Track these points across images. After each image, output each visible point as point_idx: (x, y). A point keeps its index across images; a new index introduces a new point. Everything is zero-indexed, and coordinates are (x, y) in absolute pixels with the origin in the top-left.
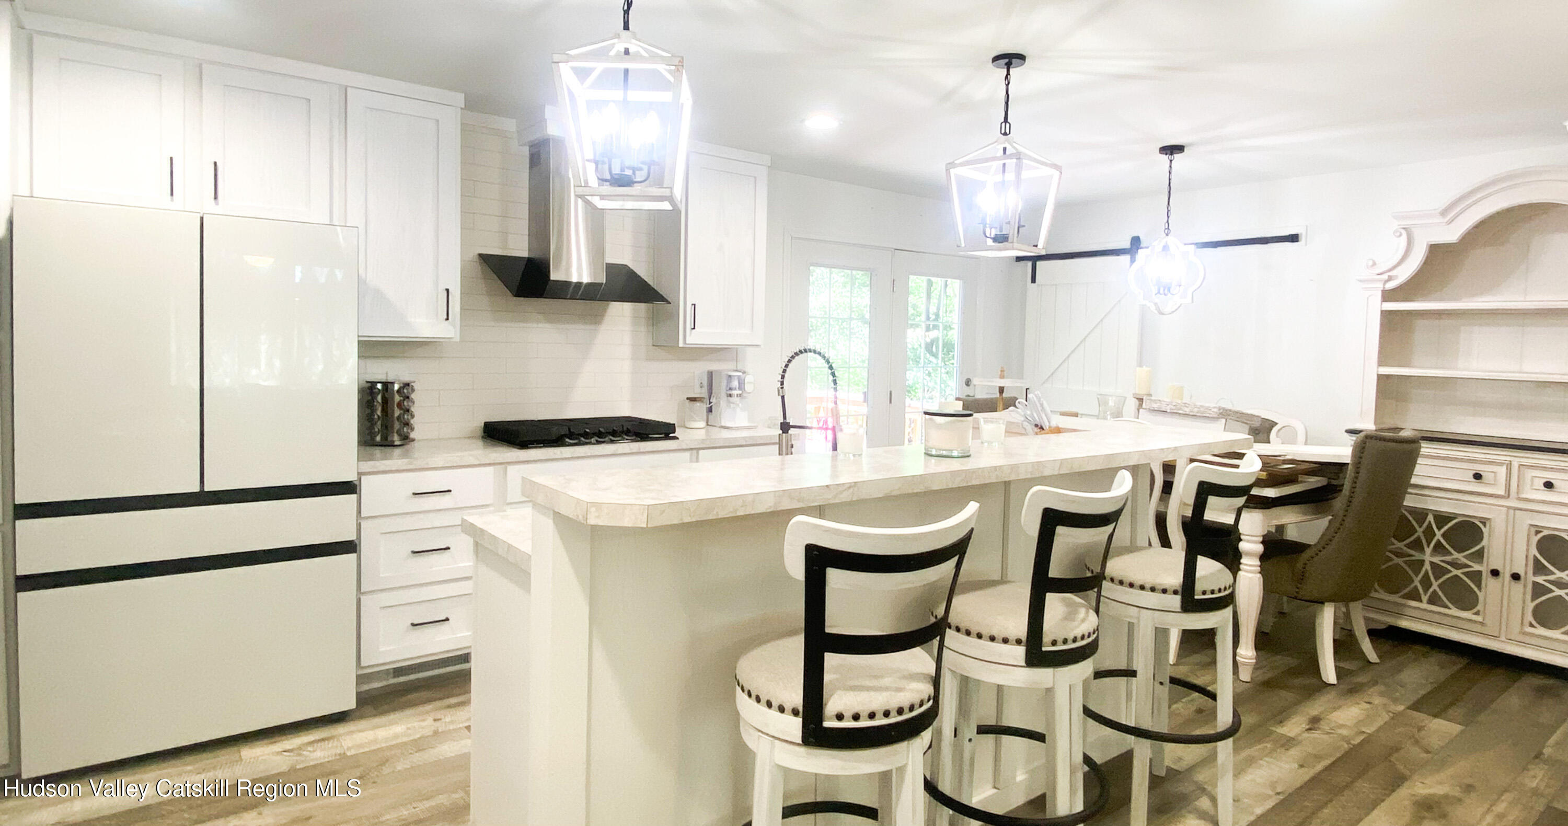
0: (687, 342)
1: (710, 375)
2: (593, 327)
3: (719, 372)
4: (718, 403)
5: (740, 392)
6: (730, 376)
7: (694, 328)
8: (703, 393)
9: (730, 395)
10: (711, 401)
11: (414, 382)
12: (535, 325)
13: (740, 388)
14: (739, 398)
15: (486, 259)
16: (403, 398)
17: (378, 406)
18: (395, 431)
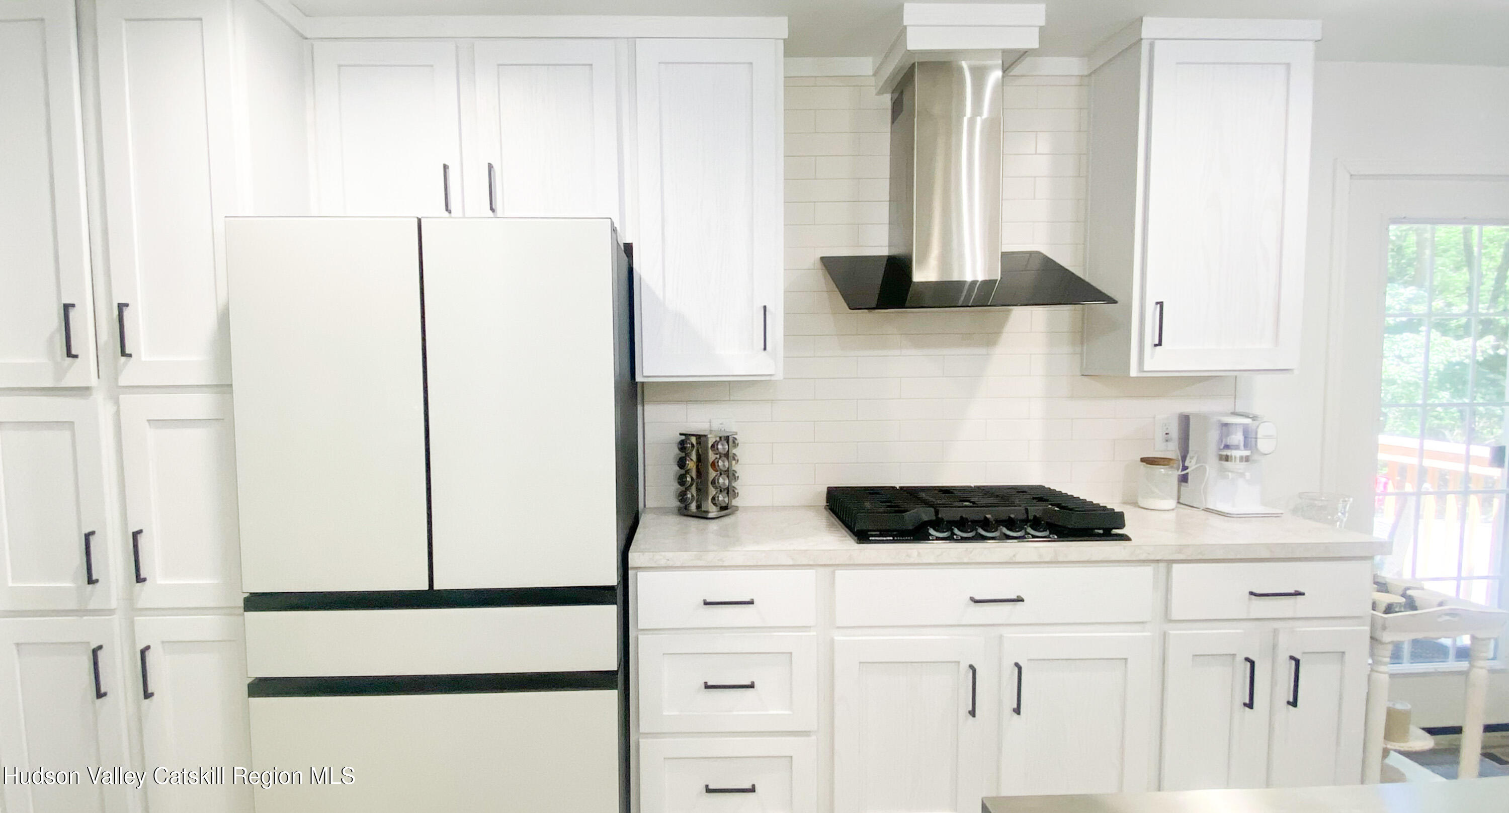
0: (1146, 369)
1: (1185, 421)
2: (982, 351)
3: (1204, 418)
4: (1201, 470)
5: (1247, 453)
6: (1226, 425)
7: (1160, 344)
8: (1171, 451)
9: (1227, 458)
10: (1186, 464)
11: (736, 434)
12: (897, 352)
13: (1246, 446)
14: (1244, 463)
15: (830, 264)
16: (718, 456)
17: (691, 465)
18: (710, 498)
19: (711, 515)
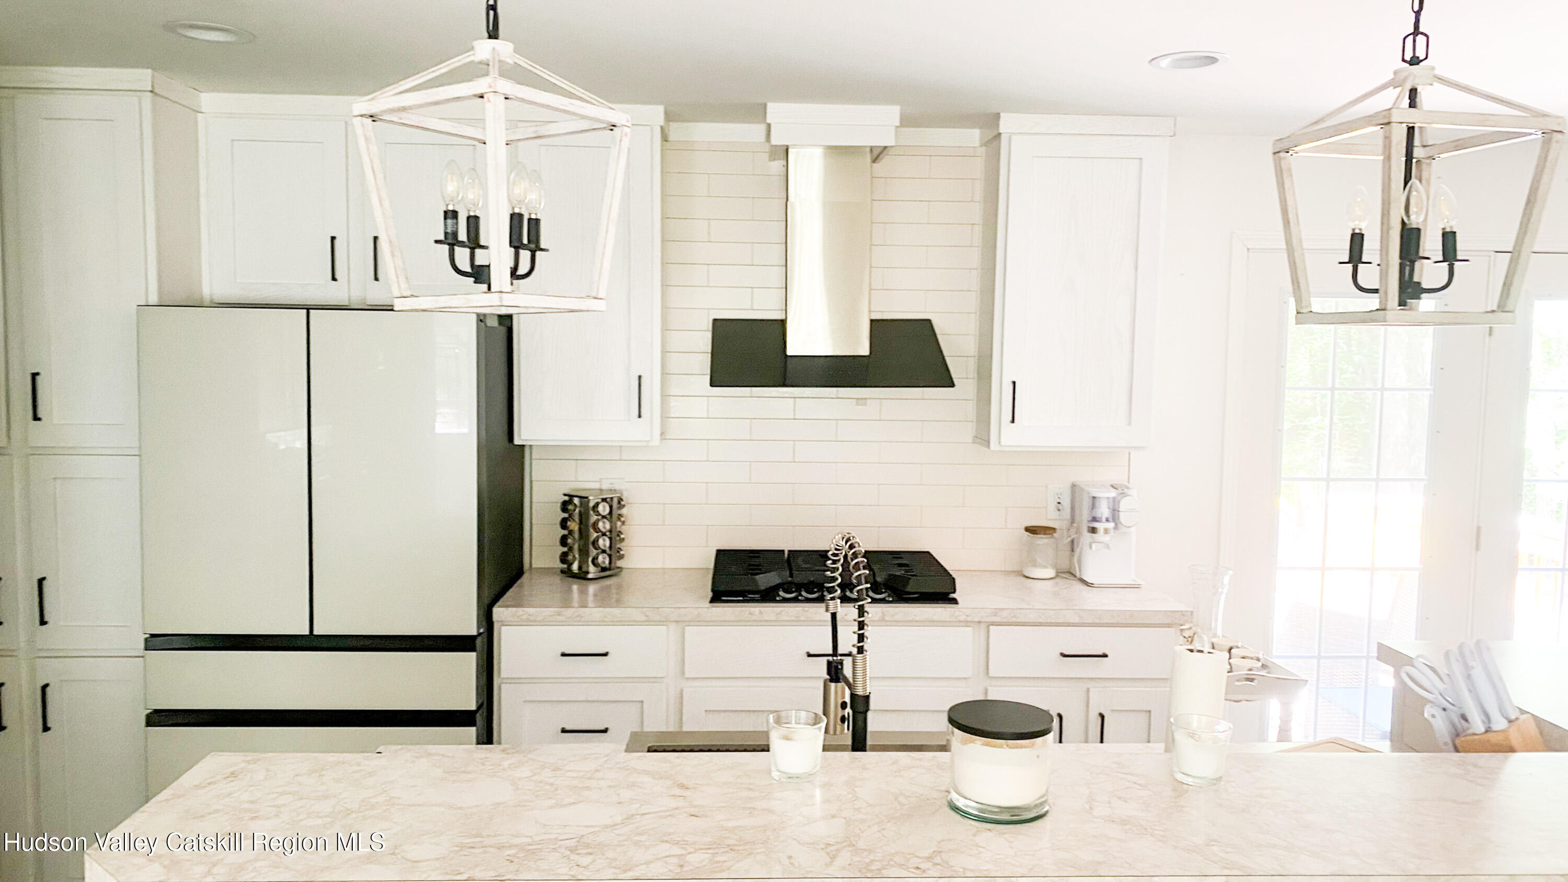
0: (1004, 444)
1: (1076, 490)
2: (875, 416)
5: (1111, 525)
7: (1013, 421)
8: (1059, 520)
9: (1093, 531)
13: (1111, 519)
14: (1109, 536)
16: (600, 517)
17: (574, 526)
18: (590, 559)
19: (590, 576)
